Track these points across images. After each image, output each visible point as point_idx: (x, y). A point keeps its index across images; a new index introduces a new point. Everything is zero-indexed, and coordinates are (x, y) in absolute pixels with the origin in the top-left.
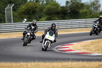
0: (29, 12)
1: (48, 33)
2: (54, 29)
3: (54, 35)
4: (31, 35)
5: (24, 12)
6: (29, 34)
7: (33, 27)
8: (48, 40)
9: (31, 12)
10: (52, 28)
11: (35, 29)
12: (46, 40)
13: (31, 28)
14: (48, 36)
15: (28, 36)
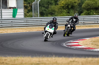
0: (68, 6)
1: (48, 25)
2: (55, 23)
3: (54, 28)
4: (71, 27)
5: (63, 7)
6: (69, 26)
7: (74, 20)
9: (70, 7)
11: (76, 22)
12: (46, 32)
13: (73, 20)
15: (68, 27)
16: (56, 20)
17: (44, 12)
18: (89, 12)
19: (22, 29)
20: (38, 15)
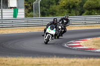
1: (49, 27)
6: (60, 27)
8: (49, 34)
10: (53, 23)
12: (47, 33)
14: (48, 30)
16: (57, 21)
17: (45, 12)
18: (91, 11)
19: (22, 29)
20: (38, 15)
